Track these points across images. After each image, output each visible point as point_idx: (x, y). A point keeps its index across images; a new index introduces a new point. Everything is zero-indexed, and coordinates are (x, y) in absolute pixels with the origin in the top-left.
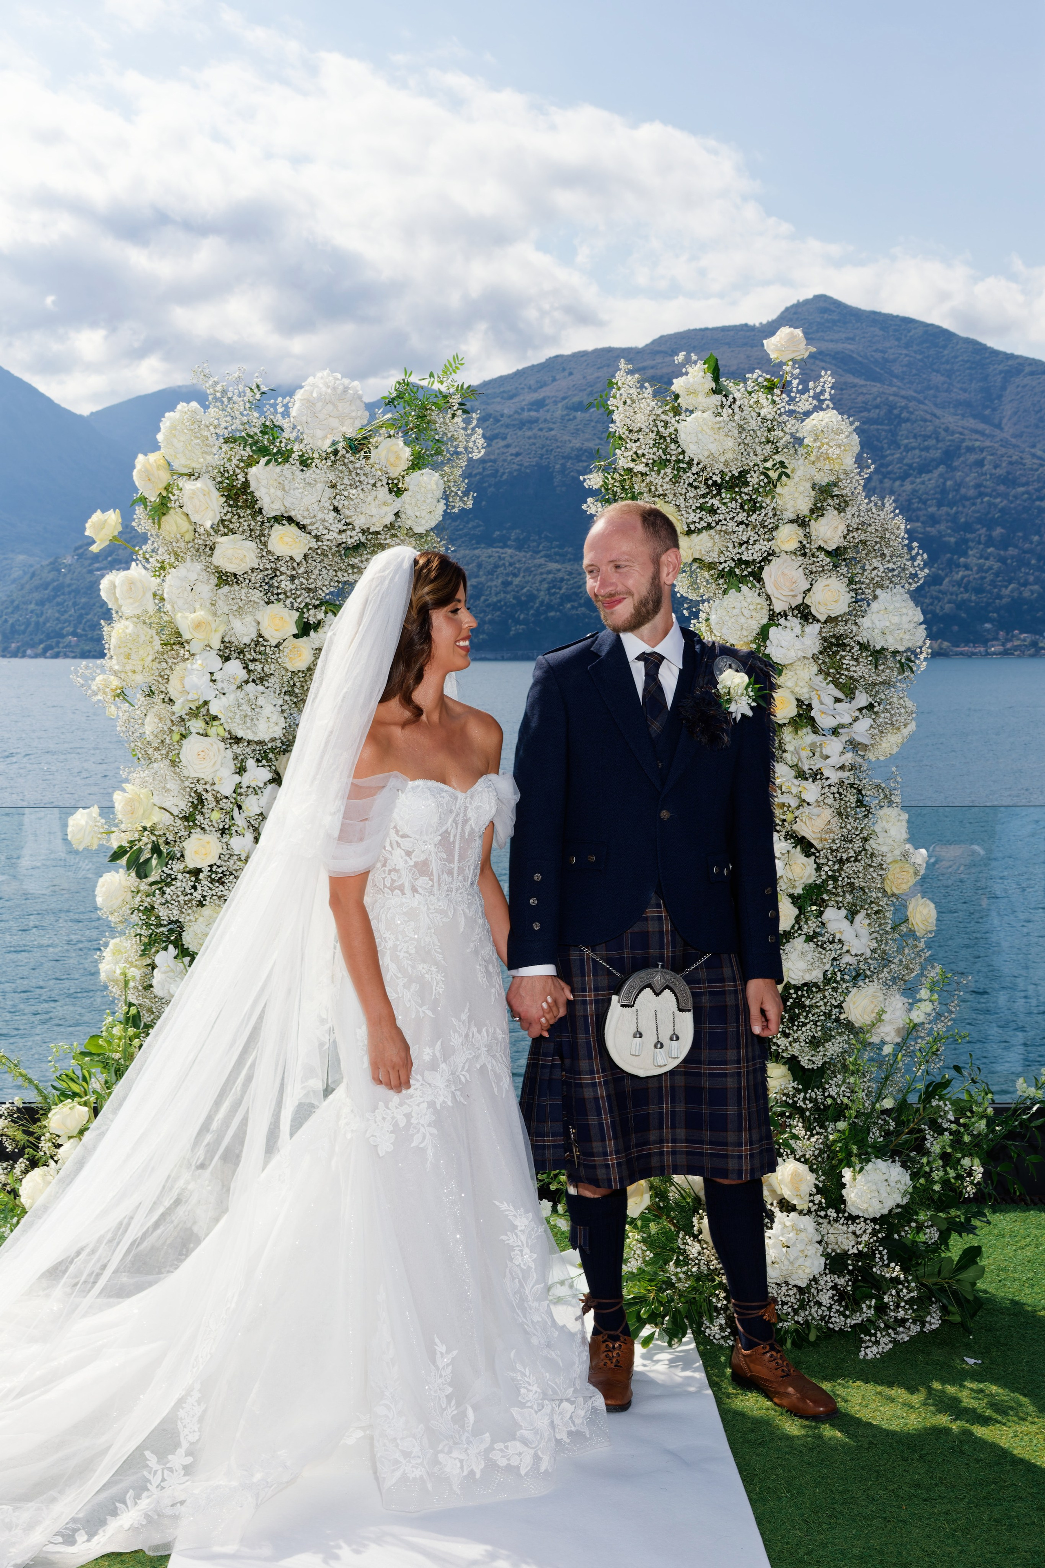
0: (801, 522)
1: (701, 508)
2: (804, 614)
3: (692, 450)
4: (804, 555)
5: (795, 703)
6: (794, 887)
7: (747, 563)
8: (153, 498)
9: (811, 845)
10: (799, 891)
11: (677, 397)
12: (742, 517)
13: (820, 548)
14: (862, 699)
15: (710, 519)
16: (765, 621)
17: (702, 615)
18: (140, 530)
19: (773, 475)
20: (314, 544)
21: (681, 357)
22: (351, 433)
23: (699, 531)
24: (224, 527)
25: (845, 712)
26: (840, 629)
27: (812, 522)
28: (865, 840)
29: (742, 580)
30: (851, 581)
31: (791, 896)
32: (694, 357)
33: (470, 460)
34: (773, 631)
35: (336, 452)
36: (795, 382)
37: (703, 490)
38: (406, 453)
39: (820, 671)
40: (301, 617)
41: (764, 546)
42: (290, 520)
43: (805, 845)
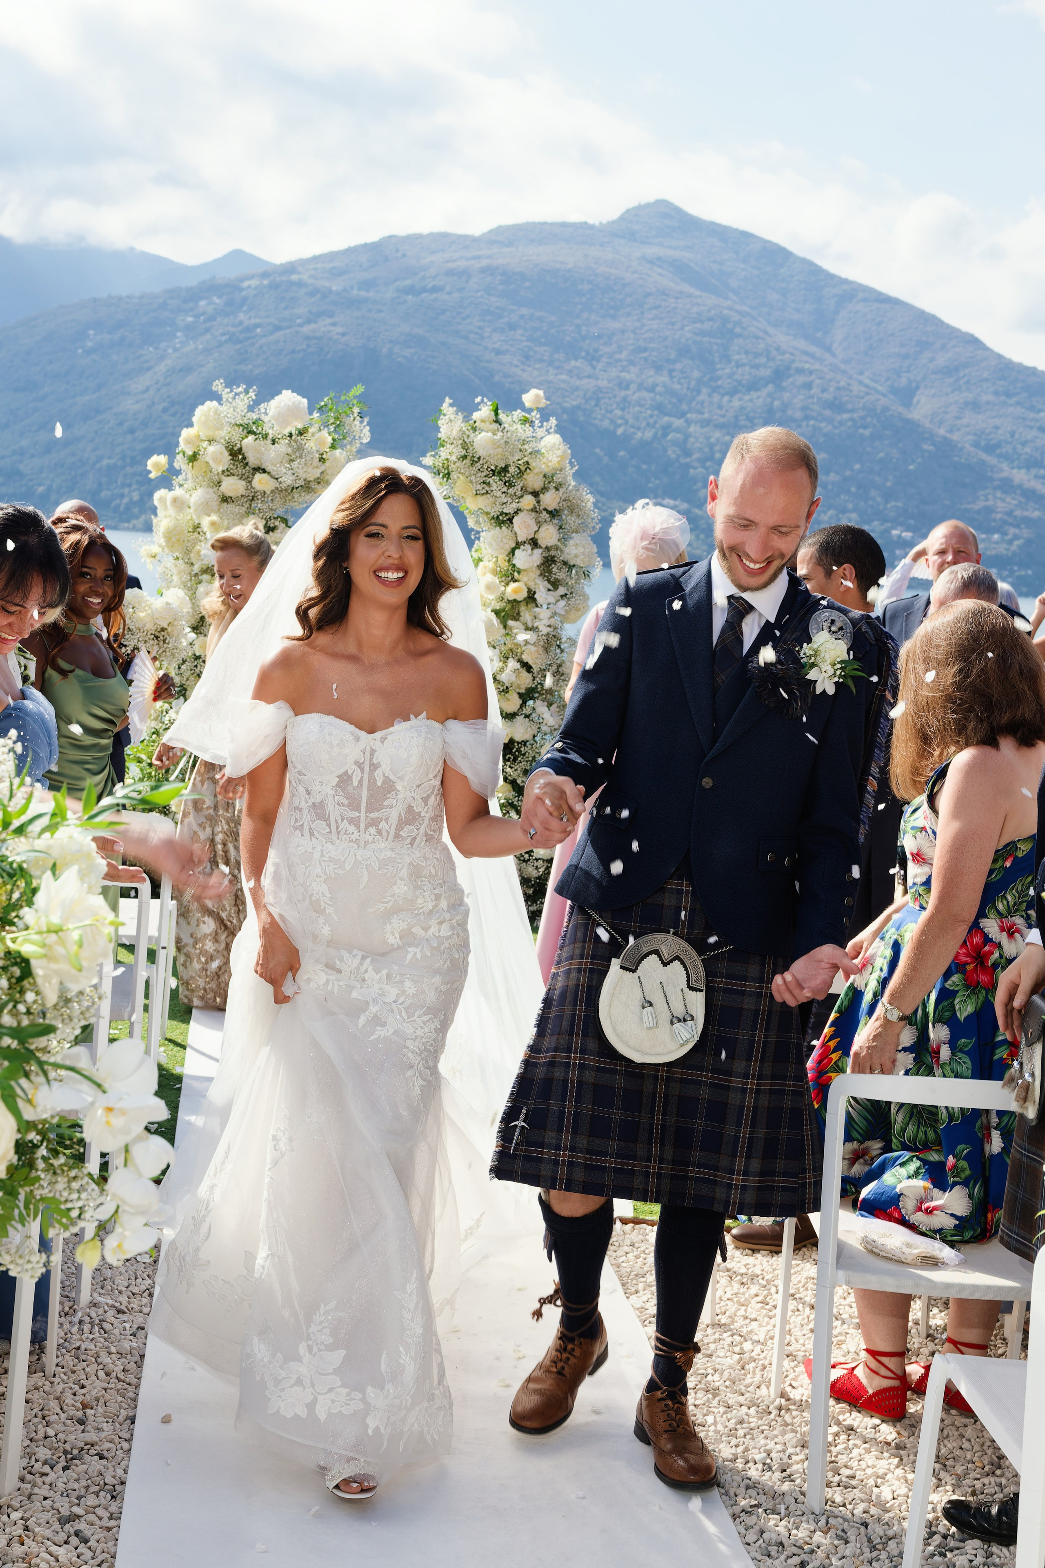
0: (535, 494)
1: (484, 483)
2: (534, 543)
3: (481, 453)
4: (537, 512)
5: (526, 590)
6: (520, 688)
7: (506, 514)
8: (190, 453)
9: (531, 667)
10: (523, 691)
11: (475, 422)
12: (505, 489)
13: (545, 509)
14: (562, 590)
15: (488, 489)
16: (514, 545)
17: (482, 539)
18: (177, 467)
19: (523, 468)
20: (277, 485)
21: (478, 399)
22: (300, 426)
23: (483, 494)
24: (228, 473)
25: (552, 597)
26: (553, 553)
27: (541, 495)
28: (560, 666)
29: (503, 522)
30: (561, 528)
31: (519, 693)
32: (485, 400)
33: (361, 443)
34: (517, 551)
35: (291, 435)
36: (537, 422)
37: (484, 474)
38: (329, 440)
39: (541, 574)
40: (266, 523)
41: (514, 506)
42: (264, 471)
43: (527, 667)
